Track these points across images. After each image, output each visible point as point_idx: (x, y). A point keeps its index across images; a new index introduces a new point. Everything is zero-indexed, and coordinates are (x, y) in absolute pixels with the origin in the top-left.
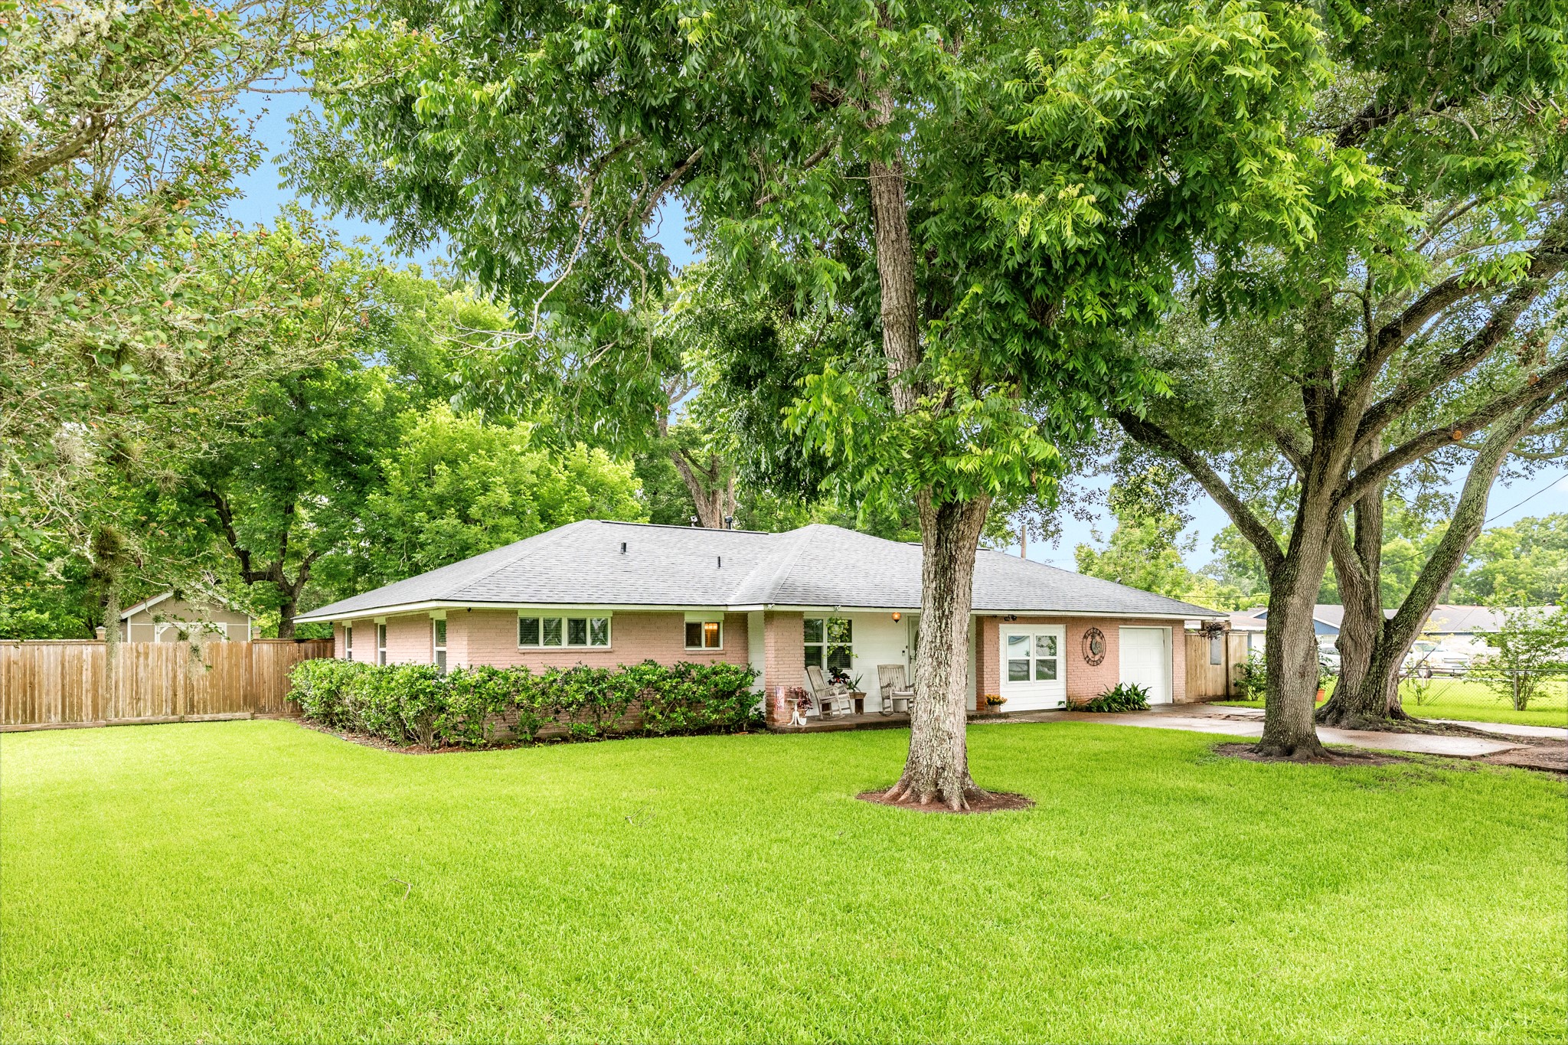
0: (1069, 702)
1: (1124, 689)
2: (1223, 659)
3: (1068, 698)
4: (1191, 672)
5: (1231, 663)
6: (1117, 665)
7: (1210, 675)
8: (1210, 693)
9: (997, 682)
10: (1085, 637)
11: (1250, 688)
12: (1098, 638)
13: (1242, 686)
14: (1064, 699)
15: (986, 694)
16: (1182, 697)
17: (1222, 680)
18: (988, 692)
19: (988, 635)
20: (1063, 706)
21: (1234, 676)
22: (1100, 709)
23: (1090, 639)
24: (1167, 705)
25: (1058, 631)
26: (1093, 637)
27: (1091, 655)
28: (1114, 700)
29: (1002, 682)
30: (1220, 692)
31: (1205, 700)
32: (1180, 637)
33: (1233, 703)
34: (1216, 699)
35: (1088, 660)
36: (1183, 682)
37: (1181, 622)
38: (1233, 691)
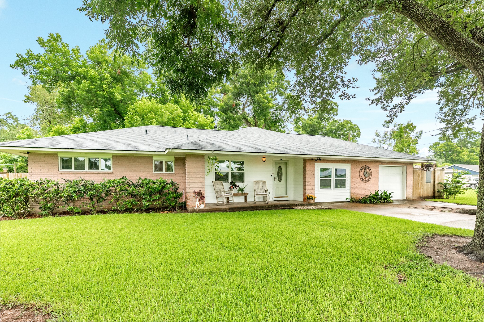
0: (352, 198)
1: (380, 193)
2: (432, 181)
3: (351, 197)
4: (416, 186)
5: (436, 182)
6: (378, 182)
7: (425, 187)
8: (425, 195)
9: (313, 189)
10: (361, 170)
11: (445, 193)
12: (368, 170)
13: (441, 192)
14: (349, 197)
15: (307, 194)
16: (411, 196)
17: (431, 190)
18: (308, 193)
19: (308, 168)
20: (348, 200)
21: (437, 188)
22: (365, 202)
23: (363, 170)
24: (403, 200)
25: (347, 167)
26: (365, 169)
27: (364, 177)
28: (374, 198)
29: (316, 189)
30: (430, 194)
31: (423, 198)
32: (410, 170)
33: (437, 200)
34: (428, 197)
35: (362, 180)
36: (412, 190)
37: (411, 164)
38: (436, 194)
